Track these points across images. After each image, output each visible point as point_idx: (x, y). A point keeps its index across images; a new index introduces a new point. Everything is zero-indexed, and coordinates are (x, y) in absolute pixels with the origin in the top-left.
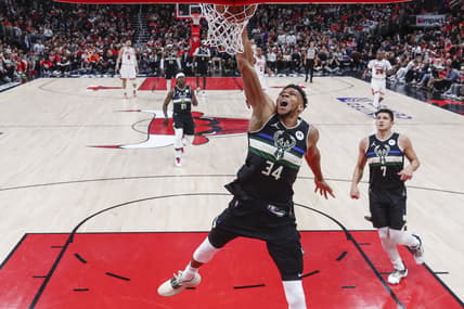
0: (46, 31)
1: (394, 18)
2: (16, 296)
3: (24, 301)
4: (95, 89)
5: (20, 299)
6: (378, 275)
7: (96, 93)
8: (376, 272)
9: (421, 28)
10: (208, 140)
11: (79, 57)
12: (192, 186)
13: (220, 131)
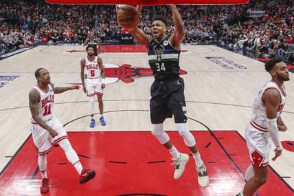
0: (44, 20)
1: (237, 12)
2: (27, 167)
3: (31, 170)
4: (71, 52)
5: (29, 168)
6: (228, 156)
7: (71, 54)
8: (227, 154)
9: (252, 18)
10: (133, 80)
11: (61, 34)
12: (125, 106)
13: (140, 75)
